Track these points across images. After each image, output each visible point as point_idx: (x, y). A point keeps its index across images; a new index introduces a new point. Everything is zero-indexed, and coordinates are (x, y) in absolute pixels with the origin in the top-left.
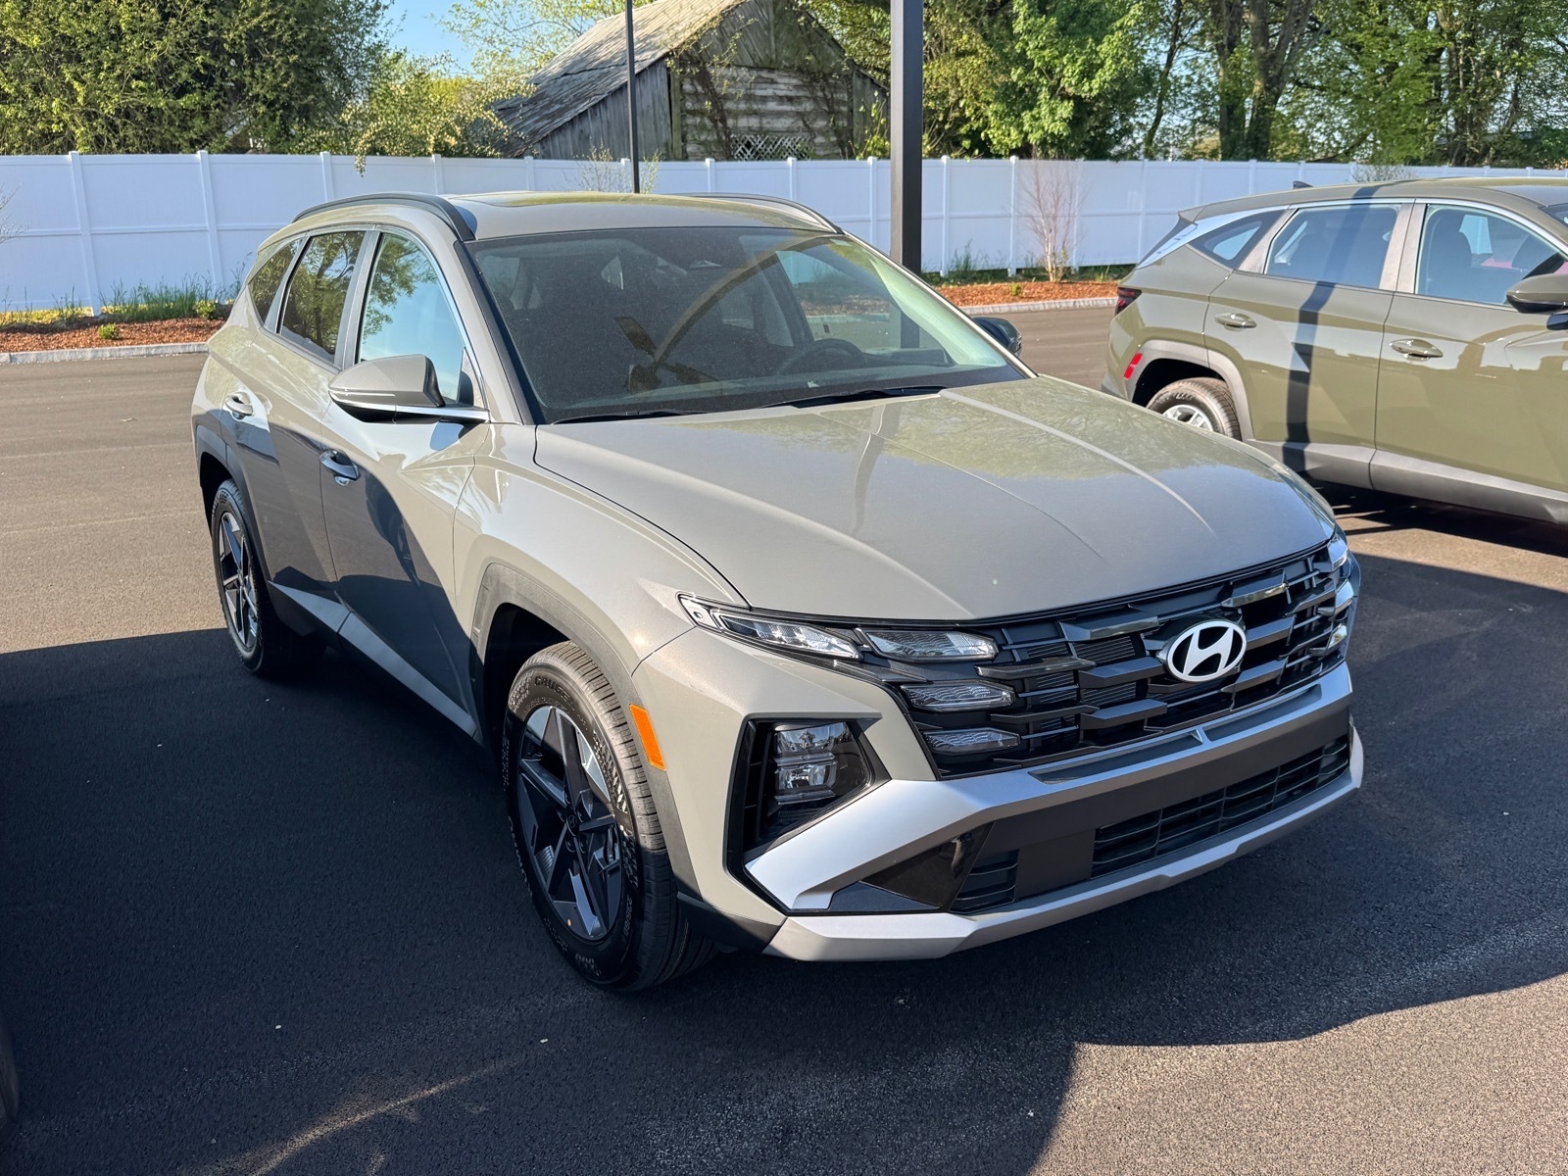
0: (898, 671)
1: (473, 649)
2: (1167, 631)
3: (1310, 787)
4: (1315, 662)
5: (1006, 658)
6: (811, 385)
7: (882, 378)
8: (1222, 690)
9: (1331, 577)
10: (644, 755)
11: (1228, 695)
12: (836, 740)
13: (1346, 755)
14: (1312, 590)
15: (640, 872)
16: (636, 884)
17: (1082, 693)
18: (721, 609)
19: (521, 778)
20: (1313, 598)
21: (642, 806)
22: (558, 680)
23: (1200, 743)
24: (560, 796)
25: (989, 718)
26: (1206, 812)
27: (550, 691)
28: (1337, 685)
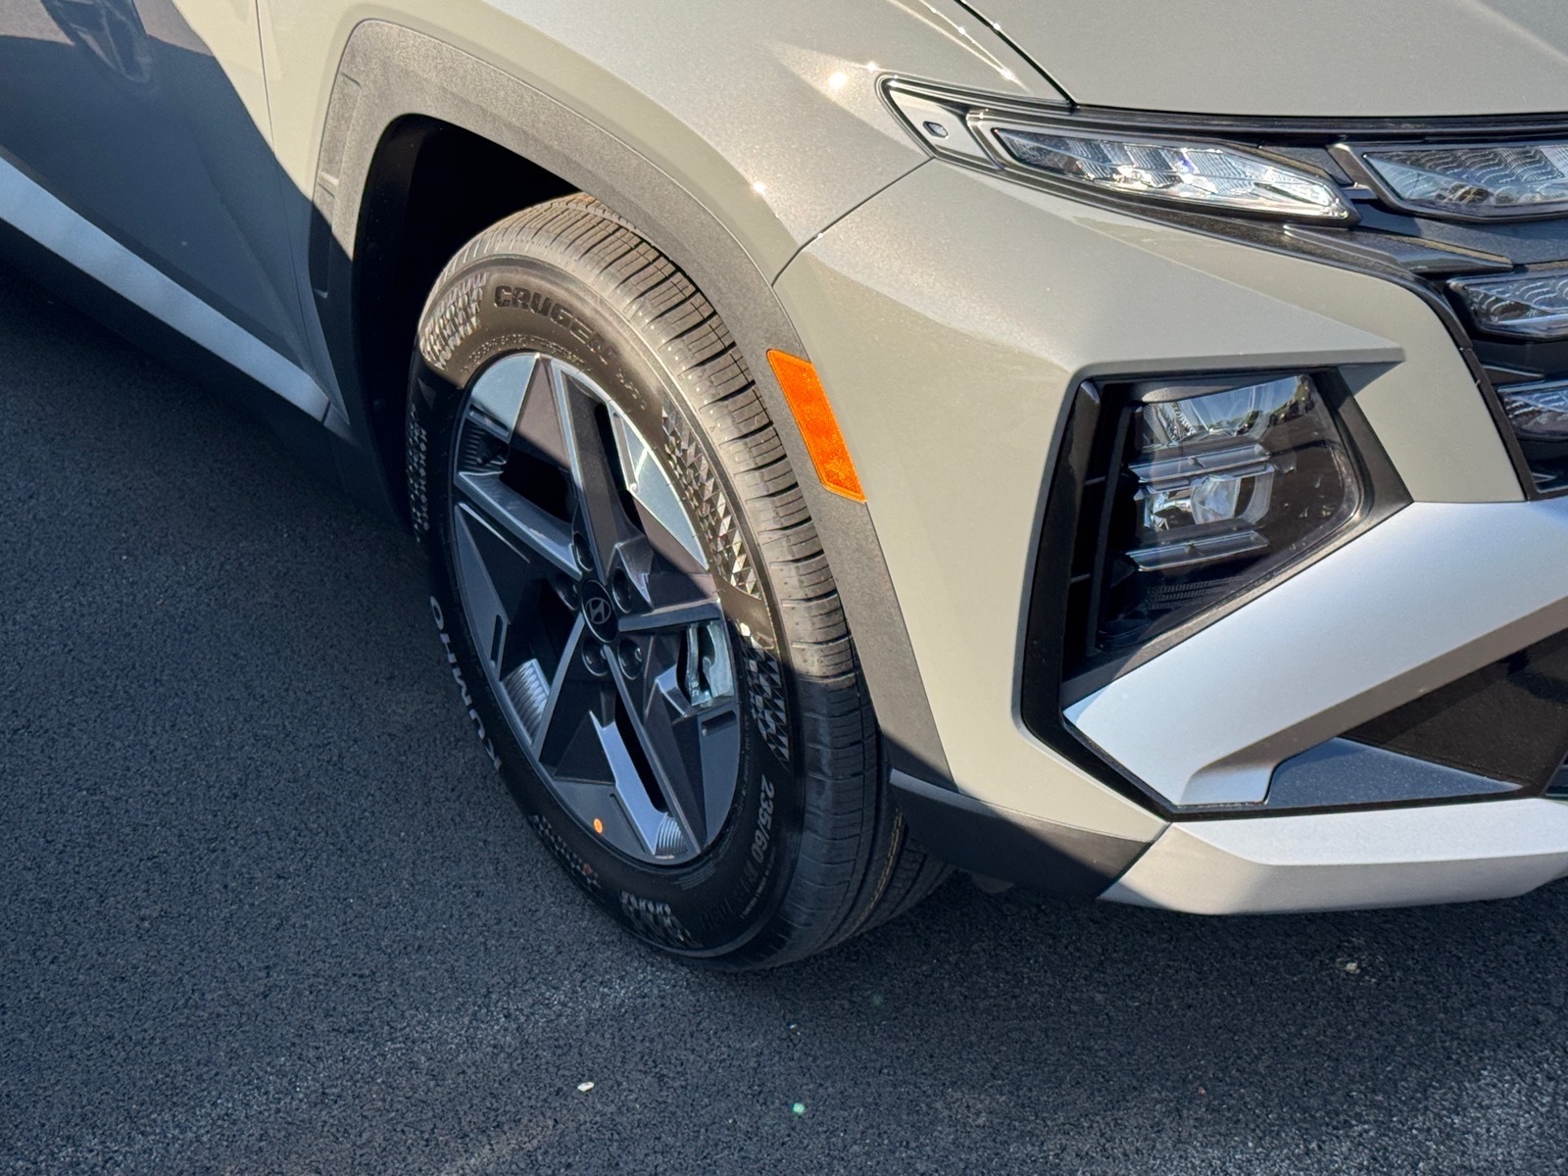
0: (1440, 245)
15: (795, 727)
16: (785, 752)
21: (794, 581)
22: (559, 293)
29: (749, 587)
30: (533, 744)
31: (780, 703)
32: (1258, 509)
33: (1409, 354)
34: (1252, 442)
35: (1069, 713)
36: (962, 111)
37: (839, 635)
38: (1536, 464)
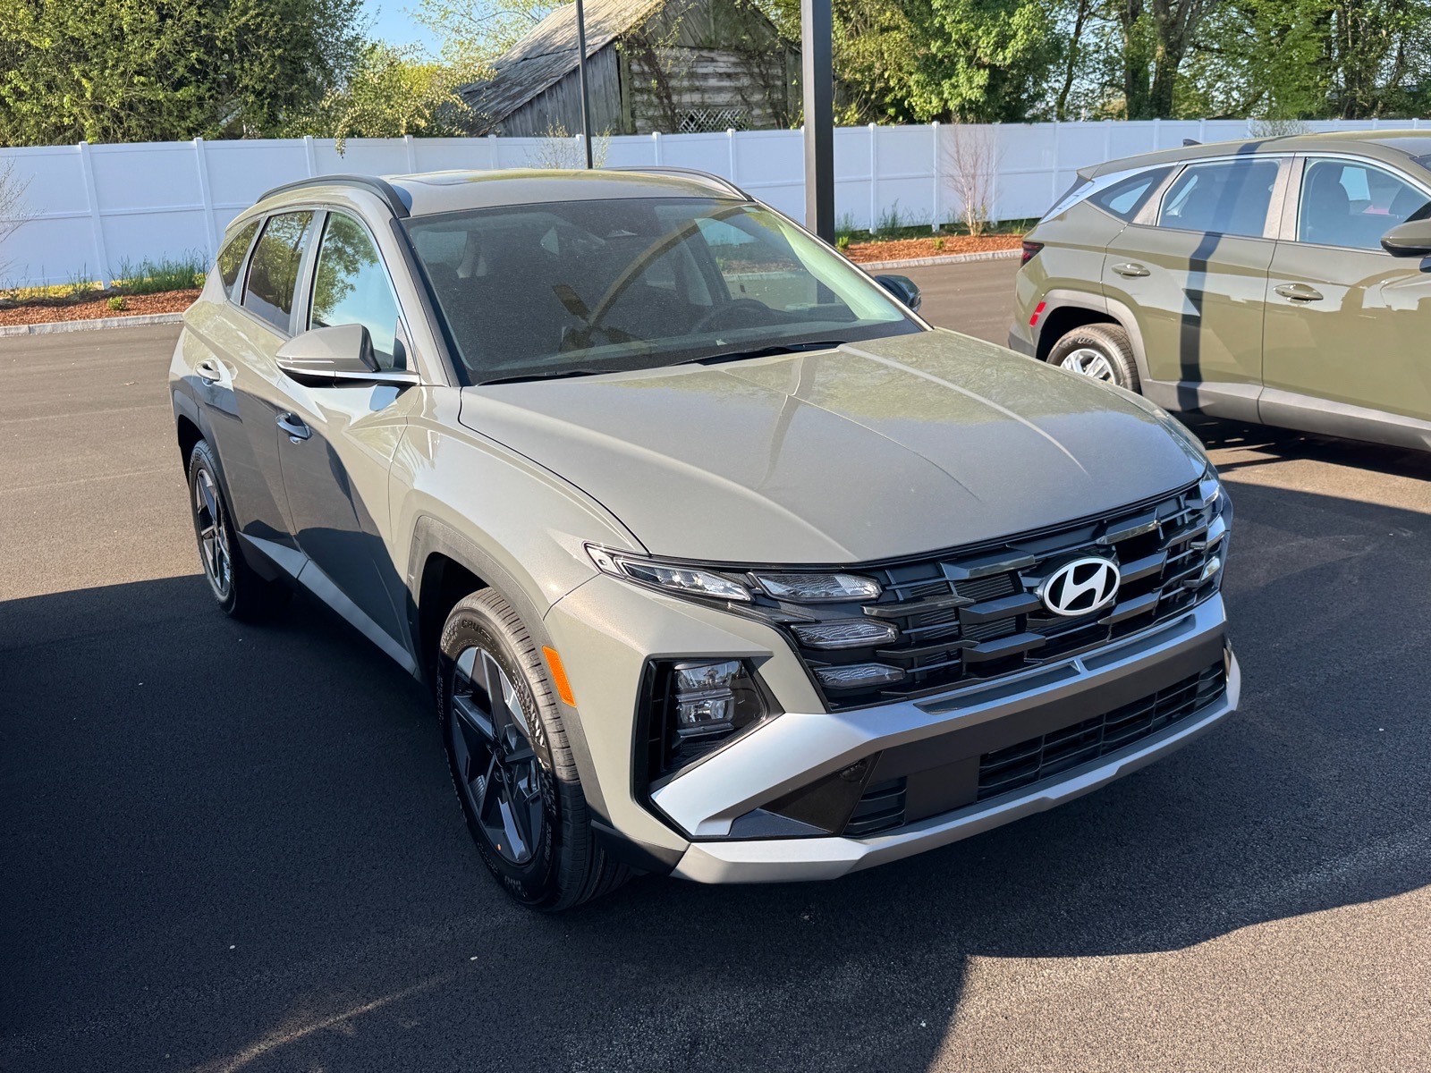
0: (789, 612)
1: (409, 594)
2: (1043, 568)
3: (1189, 710)
4: (1189, 593)
5: (890, 597)
6: (719, 343)
7: (786, 335)
8: (1099, 622)
9: (1203, 513)
10: (557, 692)
11: (1105, 627)
12: (734, 676)
13: (1221, 680)
14: (1184, 526)
15: (558, 801)
16: (554, 812)
17: (964, 628)
18: (624, 557)
19: (454, 714)
20: (1187, 533)
23: (1078, 673)
24: (487, 728)
25: (875, 654)
26: (1088, 737)
27: (476, 633)
28: (1211, 614)
29: (541, 742)
30: (478, 812)
31: (552, 791)
32: (730, 716)
33: (775, 654)
34: (727, 687)
35: (653, 796)
36: (612, 556)
37: (571, 765)
38: (830, 700)
